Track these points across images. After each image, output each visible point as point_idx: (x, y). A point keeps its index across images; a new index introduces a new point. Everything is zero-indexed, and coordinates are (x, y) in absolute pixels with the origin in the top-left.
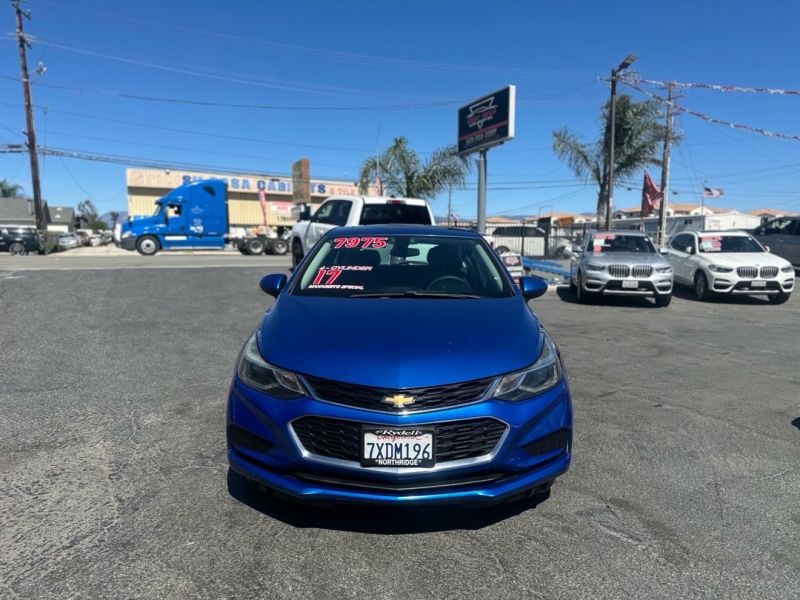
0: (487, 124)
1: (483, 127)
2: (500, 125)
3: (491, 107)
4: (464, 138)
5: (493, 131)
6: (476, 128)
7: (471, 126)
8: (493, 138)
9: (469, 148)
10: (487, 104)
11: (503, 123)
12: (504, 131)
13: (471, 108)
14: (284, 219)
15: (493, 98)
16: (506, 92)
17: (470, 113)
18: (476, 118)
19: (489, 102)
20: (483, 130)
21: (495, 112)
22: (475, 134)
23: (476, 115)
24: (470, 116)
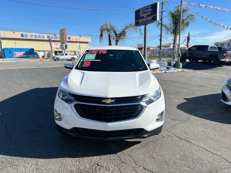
0: (148, 16)
1: (146, 17)
2: (153, 16)
3: (149, 10)
4: (138, 20)
5: (150, 18)
6: (143, 17)
7: (141, 16)
8: (150, 21)
9: (140, 24)
10: (148, 9)
11: (155, 15)
12: (155, 19)
13: (141, 10)
14: (57, 48)
15: (150, 7)
16: (156, 4)
17: (140, 12)
18: (143, 13)
19: (149, 8)
20: (146, 18)
21: (151, 11)
22: (143, 19)
23: (143, 12)
24: (141, 13)
